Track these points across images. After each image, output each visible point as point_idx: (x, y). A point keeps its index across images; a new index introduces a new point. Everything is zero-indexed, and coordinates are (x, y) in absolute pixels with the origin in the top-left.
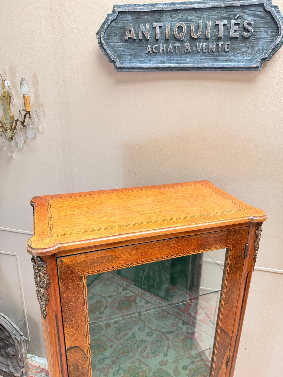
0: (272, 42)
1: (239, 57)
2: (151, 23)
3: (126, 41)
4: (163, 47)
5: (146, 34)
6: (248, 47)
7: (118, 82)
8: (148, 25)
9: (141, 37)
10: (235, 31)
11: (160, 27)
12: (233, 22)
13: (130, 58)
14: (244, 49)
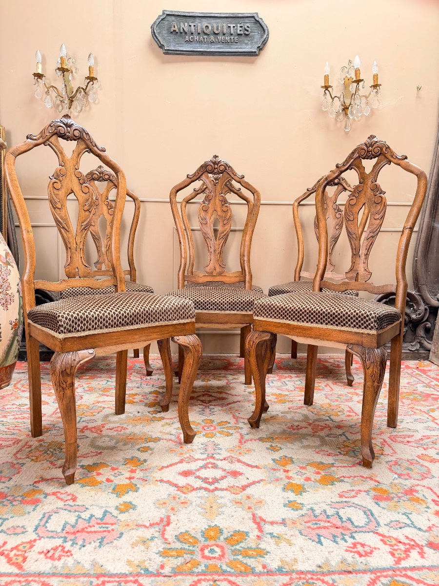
0: (262, 38)
1: (244, 46)
2: (188, 23)
3: (172, 32)
4: (196, 38)
5: (185, 29)
6: (249, 40)
7: (164, 62)
8: (186, 24)
9: (182, 31)
10: (240, 30)
11: (194, 26)
12: (239, 25)
13: (174, 44)
14: (246, 42)
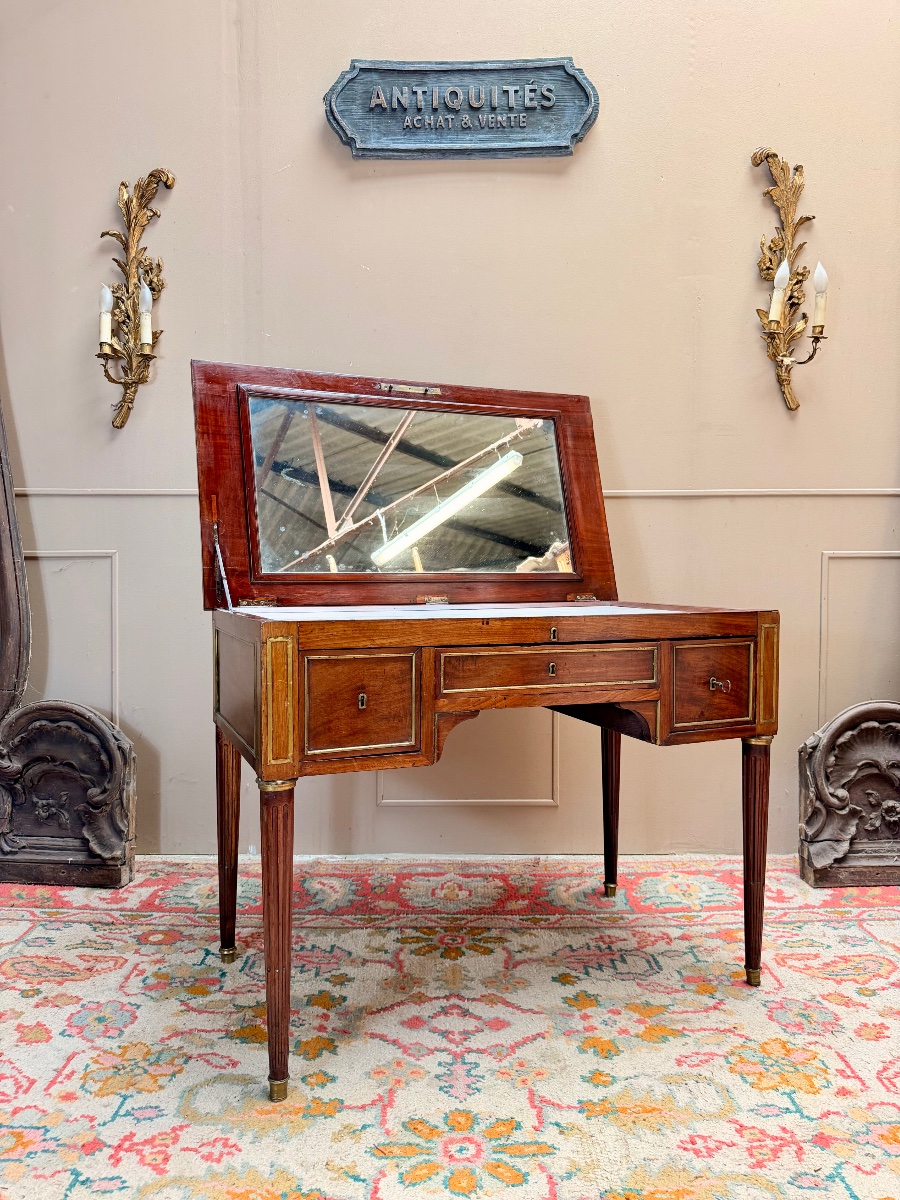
0: (582, 114)
1: (541, 134)
2: (410, 86)
3: (372, 110)
4: (429, 119)
5: (402, 101)
6: (552, 121)
8: (406, 89)
9: (395, 105)
10: (531, 99)
11: (424, 93)
12: (528, 87)
13: (377, 134)
14: (547, 124)
